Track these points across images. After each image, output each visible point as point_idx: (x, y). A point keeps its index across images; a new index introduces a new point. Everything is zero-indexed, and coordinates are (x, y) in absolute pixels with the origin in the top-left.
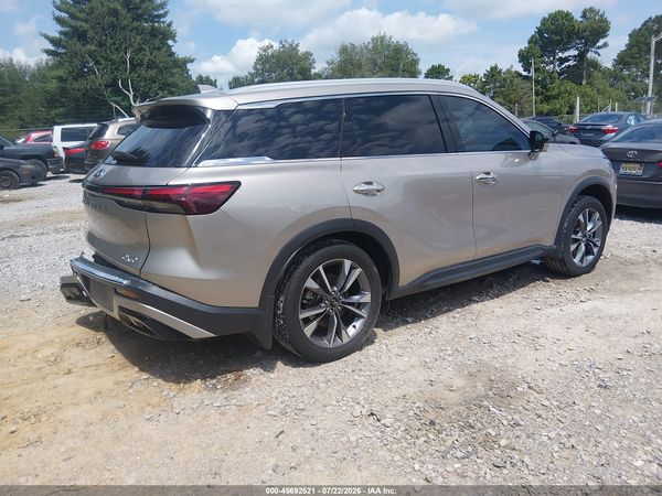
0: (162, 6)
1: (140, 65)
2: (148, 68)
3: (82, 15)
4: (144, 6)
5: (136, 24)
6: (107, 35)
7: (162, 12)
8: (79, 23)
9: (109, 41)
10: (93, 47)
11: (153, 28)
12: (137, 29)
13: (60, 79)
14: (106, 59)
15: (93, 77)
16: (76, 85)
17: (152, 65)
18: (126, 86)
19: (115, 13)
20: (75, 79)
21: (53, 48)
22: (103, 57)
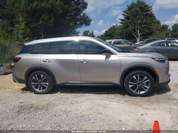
0: (151, 7)
1: (142, 24)
2: (144, 24)
3: (129, 13)
4: (145, 8)
5: (142, 13)
6: (134, 17)
7: (150, 9)
8: (128, 15)
9: (135, 18)
10: (131, 21)
11: (147, 14)
12: (142, 14)
13: (122, 29)
14: (133, 23)
15: (129, 28)
16: (125, 30)
17: (145, 24)
18: (137, 30)
19: (137, 11)
20: (125, 29)
21: (122, 22)
22: (132, 23)
